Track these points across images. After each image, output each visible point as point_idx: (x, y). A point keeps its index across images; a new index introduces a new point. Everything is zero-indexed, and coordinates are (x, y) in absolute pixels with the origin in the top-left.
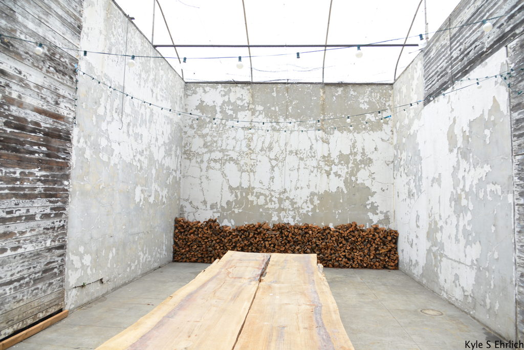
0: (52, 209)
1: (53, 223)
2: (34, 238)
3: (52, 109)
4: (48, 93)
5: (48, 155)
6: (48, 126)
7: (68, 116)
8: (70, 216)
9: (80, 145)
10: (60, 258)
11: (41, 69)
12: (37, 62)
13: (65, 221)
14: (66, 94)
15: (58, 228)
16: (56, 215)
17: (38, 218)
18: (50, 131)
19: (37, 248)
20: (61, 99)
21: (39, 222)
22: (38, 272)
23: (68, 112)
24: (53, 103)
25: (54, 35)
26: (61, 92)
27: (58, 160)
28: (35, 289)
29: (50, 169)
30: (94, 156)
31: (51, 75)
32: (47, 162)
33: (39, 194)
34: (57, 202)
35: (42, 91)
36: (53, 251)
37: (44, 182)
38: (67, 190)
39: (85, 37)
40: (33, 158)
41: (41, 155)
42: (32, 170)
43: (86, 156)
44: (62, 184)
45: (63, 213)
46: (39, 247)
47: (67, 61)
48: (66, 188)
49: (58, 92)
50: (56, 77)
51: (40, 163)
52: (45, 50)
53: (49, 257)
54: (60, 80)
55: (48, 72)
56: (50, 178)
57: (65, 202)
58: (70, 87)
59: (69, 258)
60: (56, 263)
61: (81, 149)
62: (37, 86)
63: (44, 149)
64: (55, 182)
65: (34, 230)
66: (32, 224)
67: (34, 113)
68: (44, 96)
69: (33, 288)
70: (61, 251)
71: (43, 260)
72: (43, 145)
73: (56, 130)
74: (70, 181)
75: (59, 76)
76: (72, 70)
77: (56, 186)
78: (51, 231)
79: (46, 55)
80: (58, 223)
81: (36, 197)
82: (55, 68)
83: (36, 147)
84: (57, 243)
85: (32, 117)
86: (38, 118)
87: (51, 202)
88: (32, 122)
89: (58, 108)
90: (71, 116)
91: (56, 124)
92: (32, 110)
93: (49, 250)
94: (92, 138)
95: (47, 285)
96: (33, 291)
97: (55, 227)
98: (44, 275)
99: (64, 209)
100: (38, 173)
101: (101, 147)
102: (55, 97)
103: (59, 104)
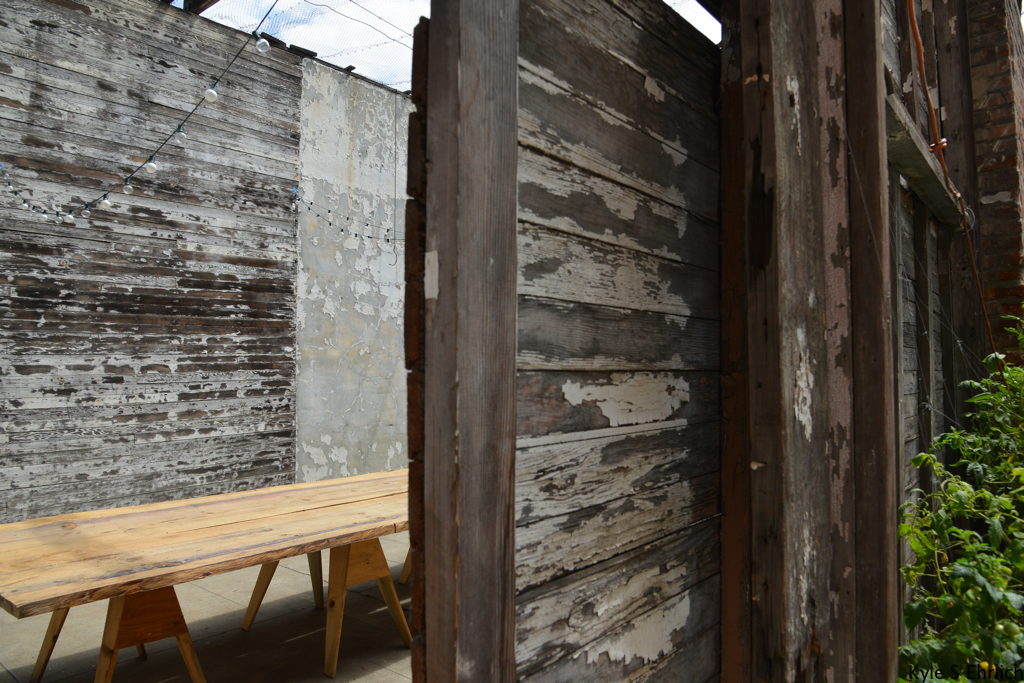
0: (263, 383)
1: (268, 401)
2: (236, 420)
3: (256, 255)
4: (246, 235)
5: (250, 315)
6: (249, 277)
7: (284, 260)
8: (299, 393)
9: (312, 297)
10: (284, 449)
11: (231, 208)
12: (223, 199)
13: (289, 400)
14: (279, 231)
15: (277, 409)
16: (272, 392)
17: (241, 394)
18: (254, 283)
19: (241, 432)
20: (270, 240)
21: (245, 400)
22: (247, 463)
23: (282, 255)
24: (256, 247)
25: (250, 160)
26: (269, 230)
27: (271, 320)
28: (242, 484)
29: (259, 332)
30: (343, 309)
31: (250, 211)
32: (251, 324)
33: (240, 365)
34: (274, 374)
35: (236, 235)
36: (271, 437)
37: (248, 349)
38: (291, 359)
39: (309, 147)
40: (227, 321)
41: (241, 315)
42: (227, 336)
43: (325, 311)
44: (281, 351)
45: (285, 389)
46: (246, 431)
47: (277, 187)
48: (288, 355)
49: (263, 231)
50: (257, 213)
51: (238, 326)
52: (237, 182)
53: (263, 443)
54: (266, 215)
55: (242, 208)
56: (258, 343)
57: (288, 375)
58: (286, 221)
59: (302, 450)
60: (277, 454)
61: (314, 302)
62: (227, 230)
63: (244, 307)
64: (267, 349)
65: (235, 409)
66: (231, 402)
67: (224, 265)
68: (240, 241)
69: (238, 482)
70: (285, 439)
71: (253, 448)
72: (242, 303)
73: (265, 280)
74: (296, 346)
75: (264, 211)
76: (286, 197)
77: (270, 354)
78: (265, 411)
79: (237, 188)
80: (278, 402)
81: (236, 368)
82: (255, 202)
83: (232, 307)
84: (276, 428)
85: (220, 269)
86: (232, 269)
87: (261, 374)
88: (221, 276)
89: (264, 253)
90: (290, 260)
91: (263, 274)
92: (220, 262)
93: (264, 436)
94: (337, 285)
95: (262, 481)
96: (238, 485)
97: (271, 407)
98: (255, 467)
99: (289, 384)
100: (236, 338)
101: (357, 296)
102: (258, 239)
103: (266, 247)
